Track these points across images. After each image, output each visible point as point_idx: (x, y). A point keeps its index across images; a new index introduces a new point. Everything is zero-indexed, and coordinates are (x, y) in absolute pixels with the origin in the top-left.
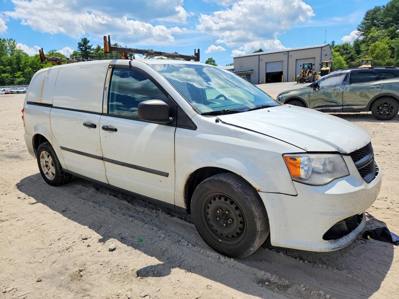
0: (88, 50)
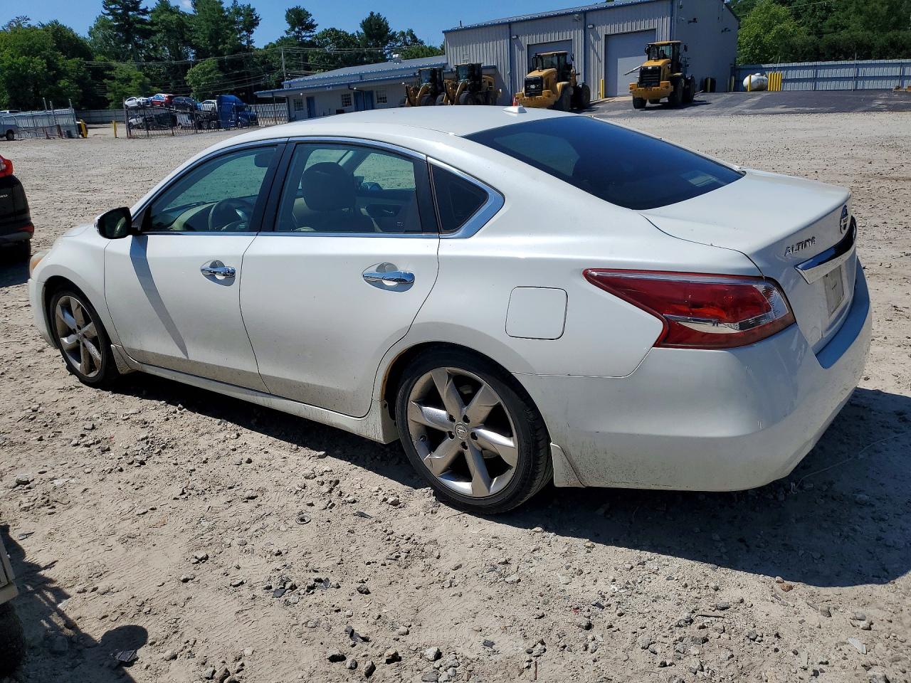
0: (130, 13)
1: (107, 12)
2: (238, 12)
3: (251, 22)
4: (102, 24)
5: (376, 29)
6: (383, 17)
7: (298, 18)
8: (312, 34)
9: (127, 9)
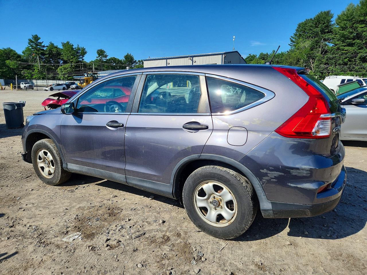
0: (38, 47)
1: (30, 46)
2: (79, 49)
3: (84, 53)
5: (129, 60)
6: (132, 55)
7: (101, 53)
8: (106, 59)
9: (37, 45)
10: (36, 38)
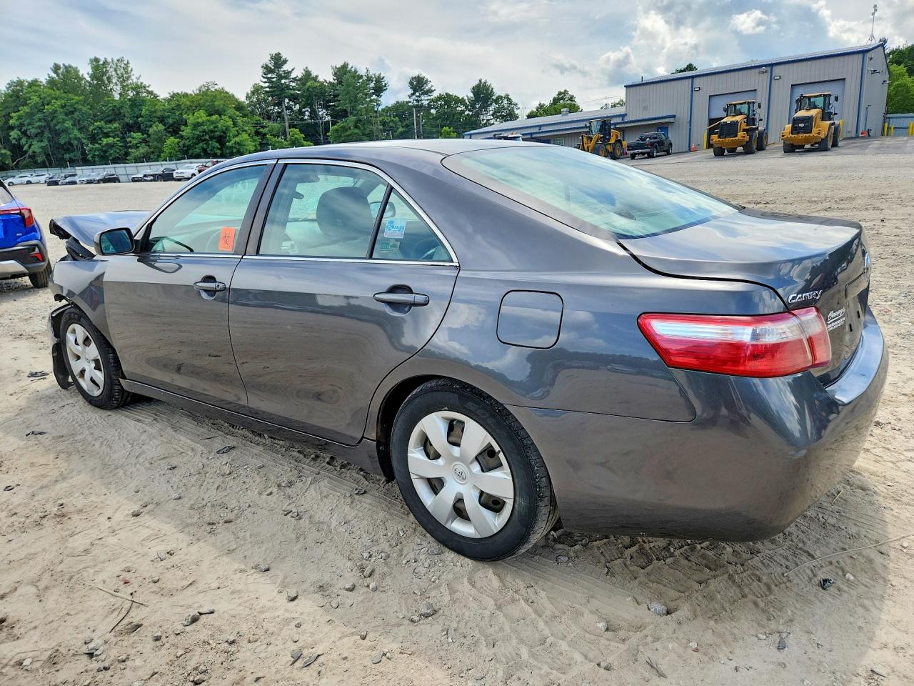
0: (283, 81)
1: (266, 80)
2: (369, 79)
3: (379, 89)
4: (257, 90)
5: (482, 94)
6: (488, 84)
7: (418, 84)
8: (429, 98)
9: (280, 77)
10: (278, 60)
